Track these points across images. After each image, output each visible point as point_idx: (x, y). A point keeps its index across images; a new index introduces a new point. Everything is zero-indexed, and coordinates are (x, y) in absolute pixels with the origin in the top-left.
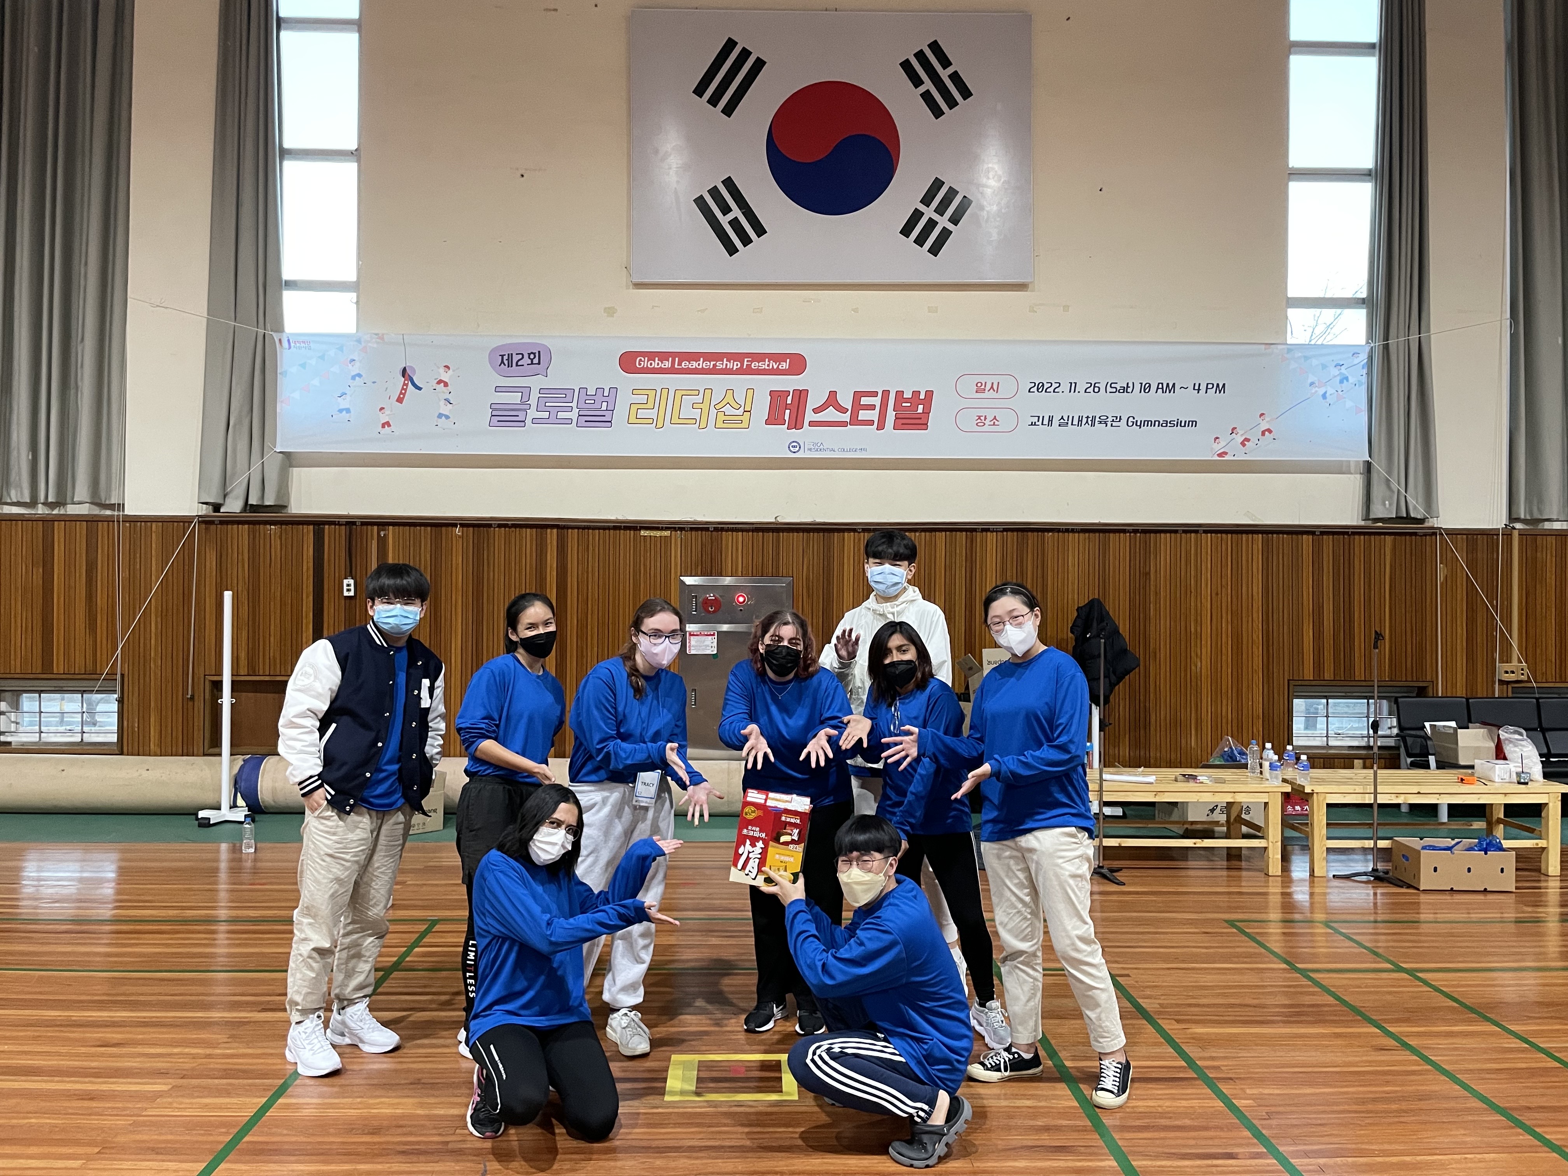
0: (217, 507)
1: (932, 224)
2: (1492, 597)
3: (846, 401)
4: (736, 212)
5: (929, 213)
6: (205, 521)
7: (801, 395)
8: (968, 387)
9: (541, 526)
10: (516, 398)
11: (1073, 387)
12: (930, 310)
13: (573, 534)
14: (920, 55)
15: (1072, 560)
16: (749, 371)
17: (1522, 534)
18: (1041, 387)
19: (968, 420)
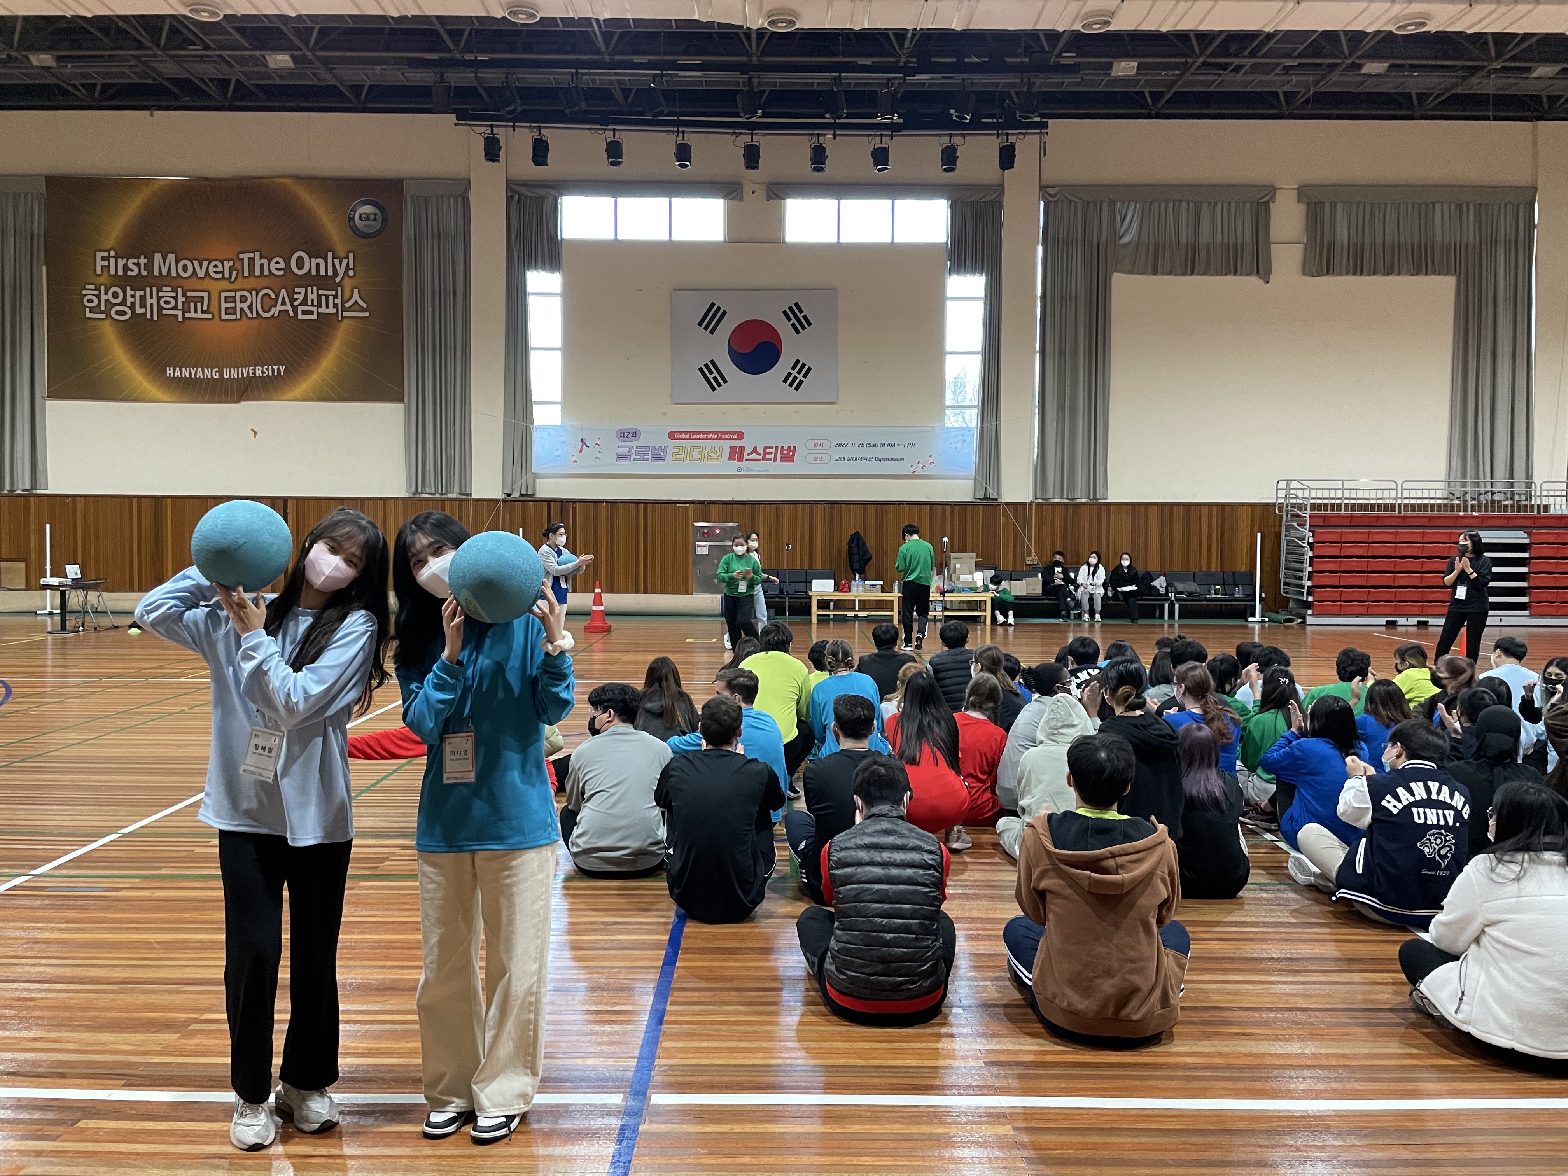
0: (509, 495)
1: (795, 378)
2: (1024, 531)
3: (761, 451)
4: (715, 374)
5: (794, 373)
6: (504, 501)
7: (742, 448)
8: (811, 444)
9: (637, 502)
10: (627, 450)
11: (853, 444)
12: (797, 412)
13: (649, 506)
14: (791, 308)
15: (852, 516)
16: (721, 439)
17: (1037, 504)
18: (840, 445)
19: (810, 458)
